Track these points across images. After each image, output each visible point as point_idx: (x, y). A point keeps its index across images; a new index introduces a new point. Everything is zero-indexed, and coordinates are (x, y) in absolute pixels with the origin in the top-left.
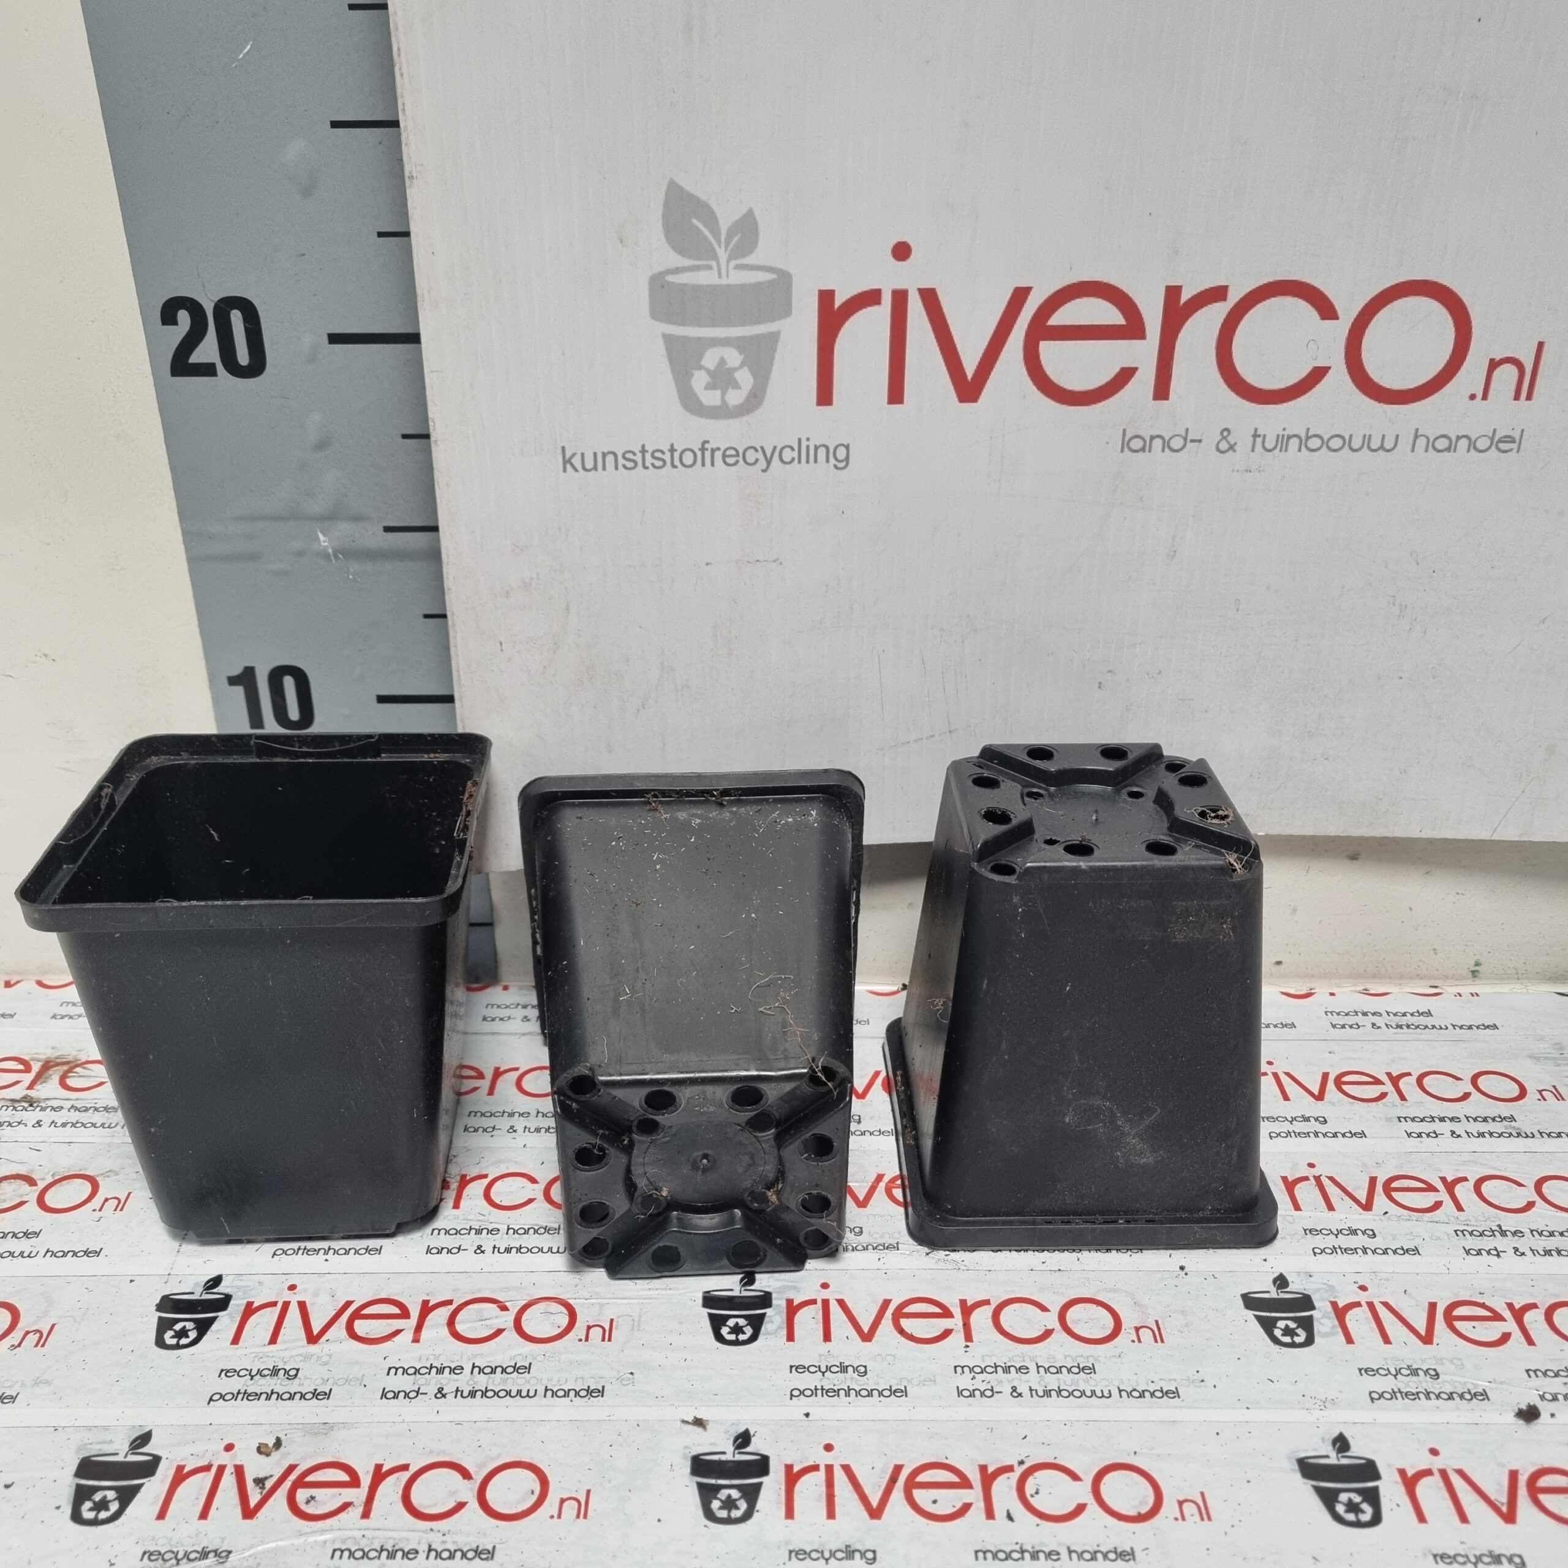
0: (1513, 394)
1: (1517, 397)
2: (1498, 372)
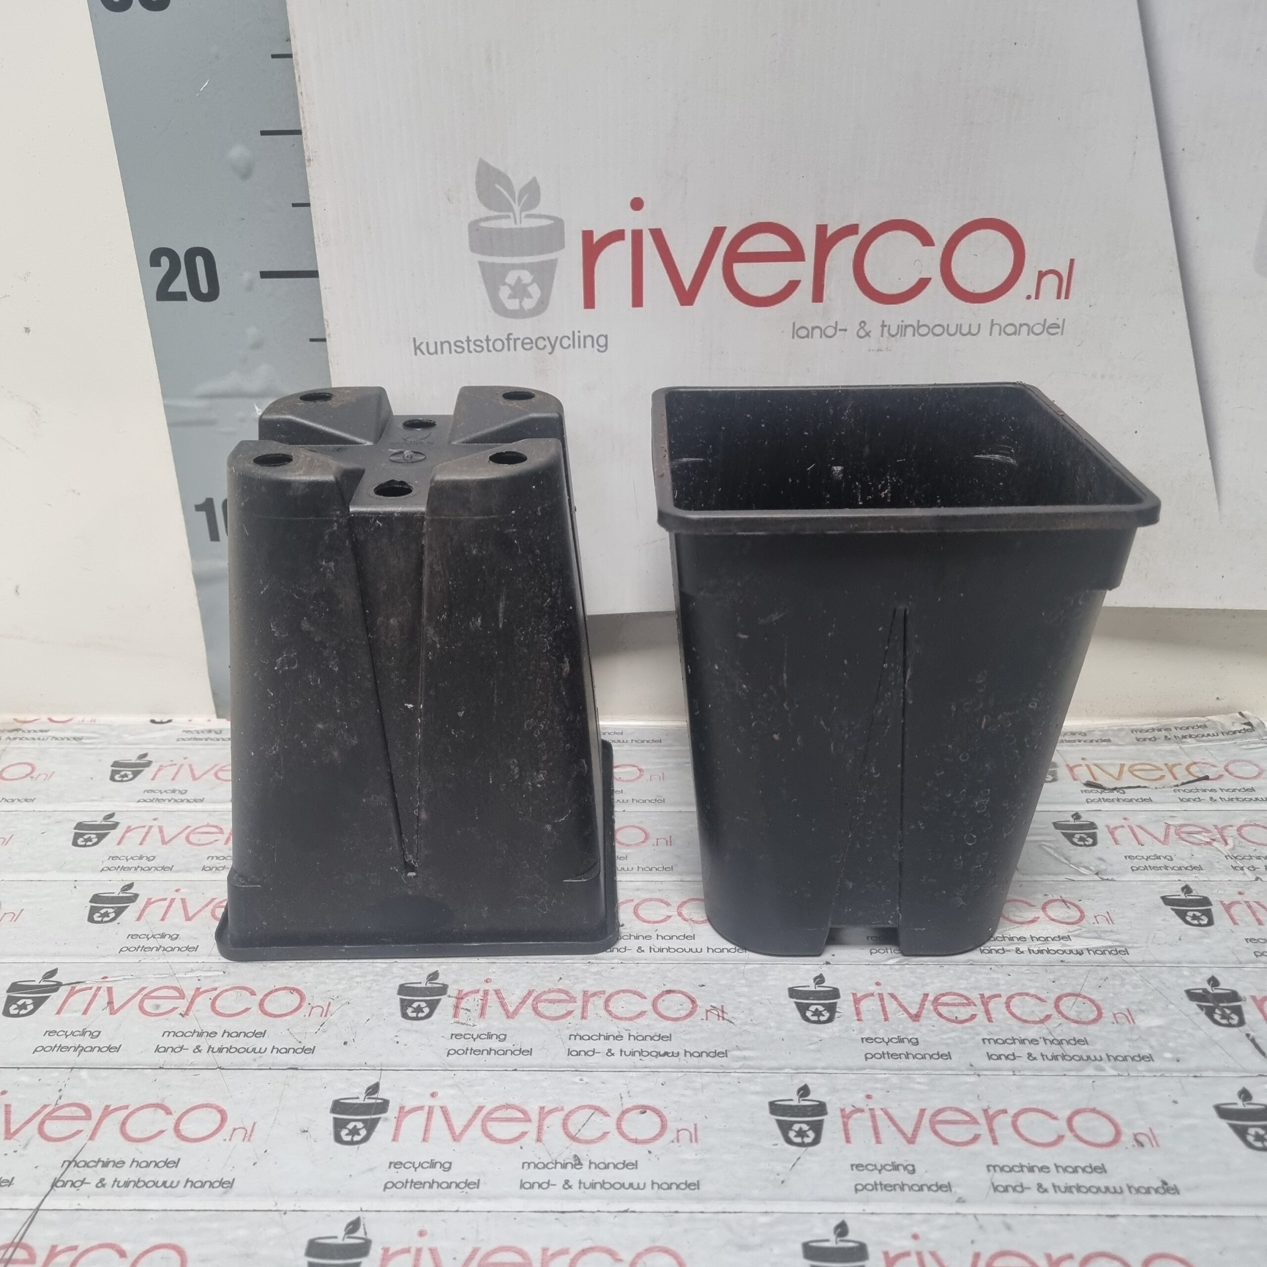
0: (1056, 295)
1: (1059, 297)
2: (1045, 280)
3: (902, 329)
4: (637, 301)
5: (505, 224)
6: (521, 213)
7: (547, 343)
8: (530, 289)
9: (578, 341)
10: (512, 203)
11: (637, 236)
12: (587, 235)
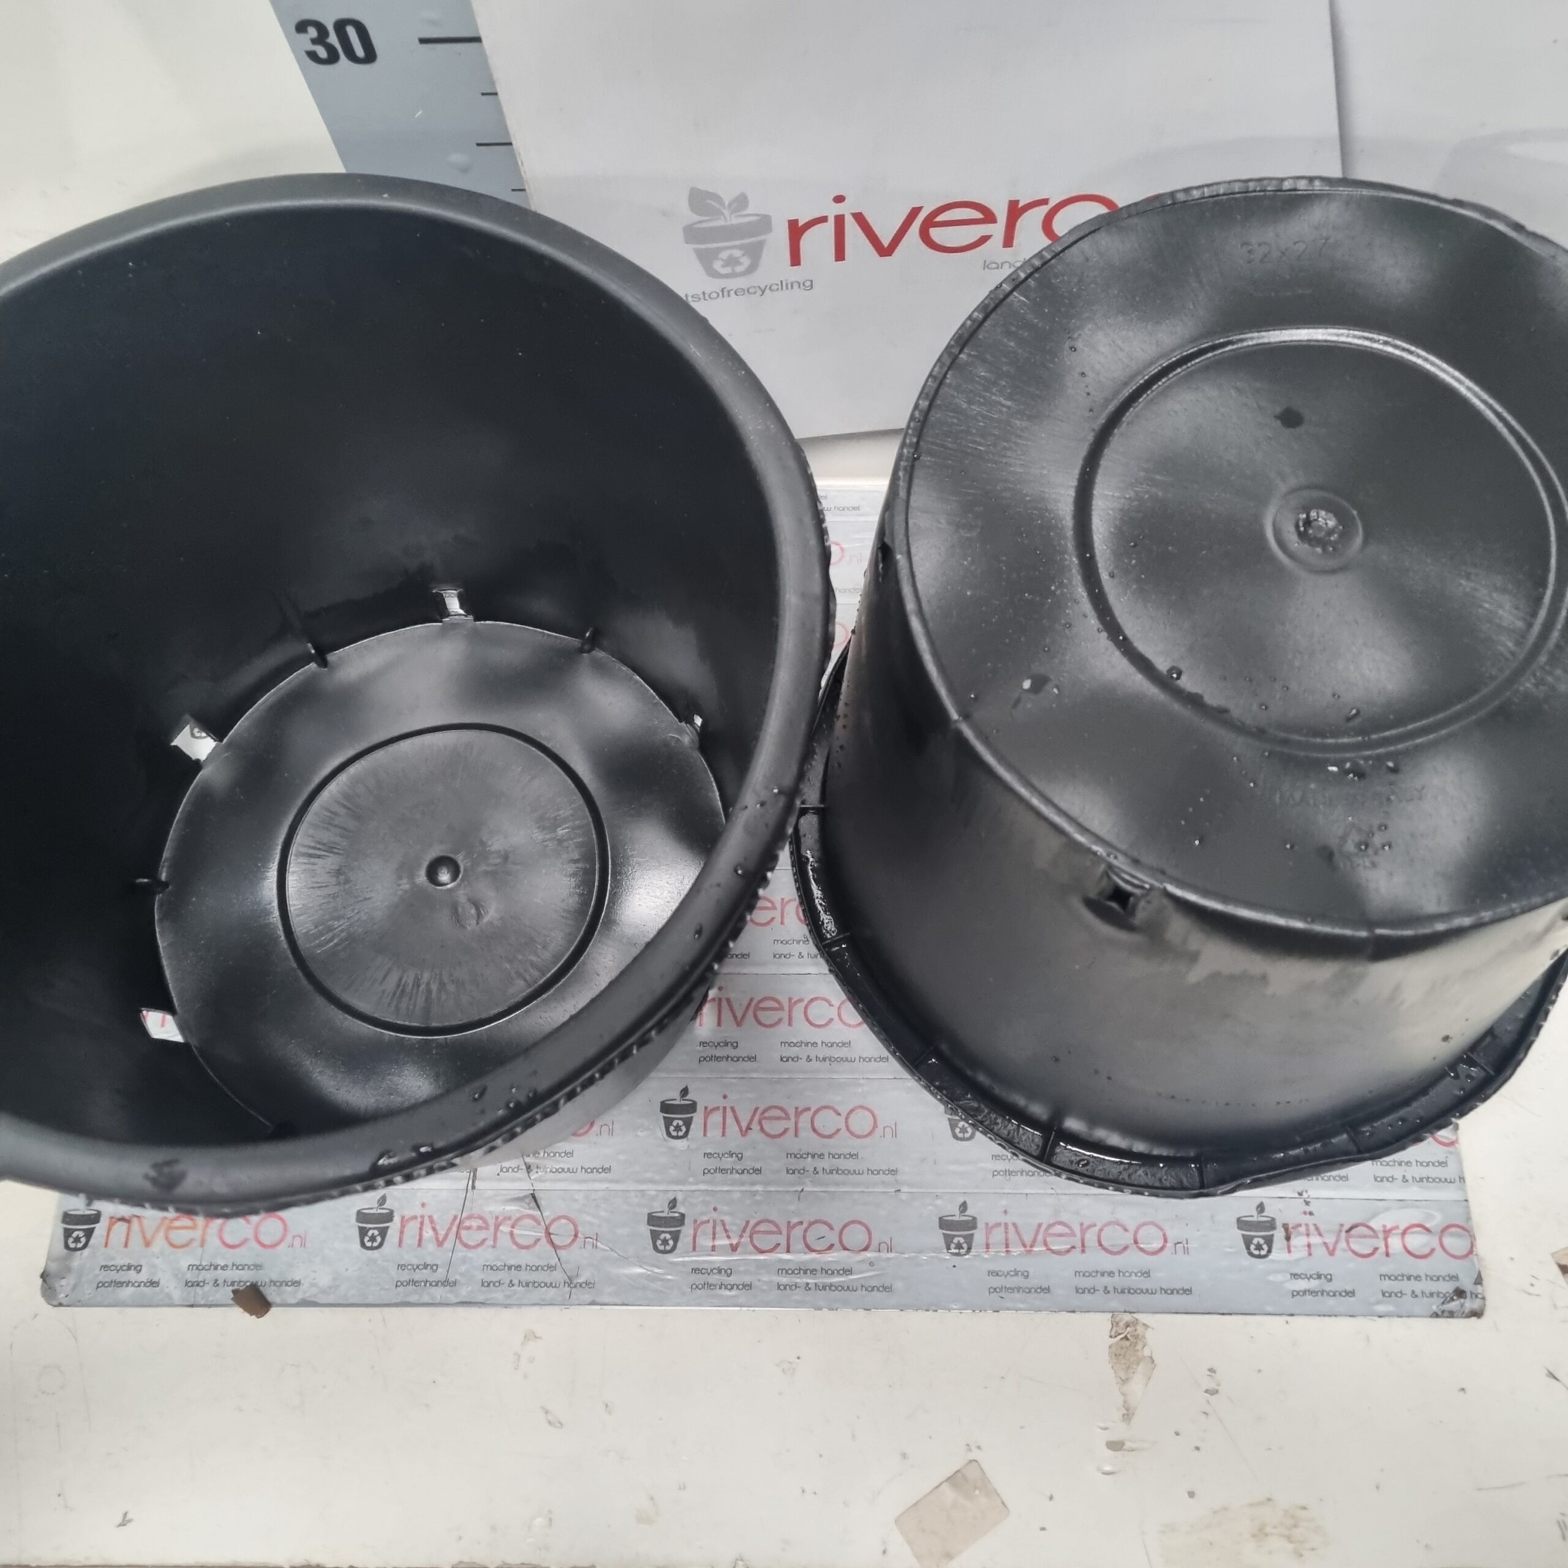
4: (840, 257)
6: (732, 213)
9: (786, 286)
10: (720, 208)
11: (840, 220)
12: (794, 222)
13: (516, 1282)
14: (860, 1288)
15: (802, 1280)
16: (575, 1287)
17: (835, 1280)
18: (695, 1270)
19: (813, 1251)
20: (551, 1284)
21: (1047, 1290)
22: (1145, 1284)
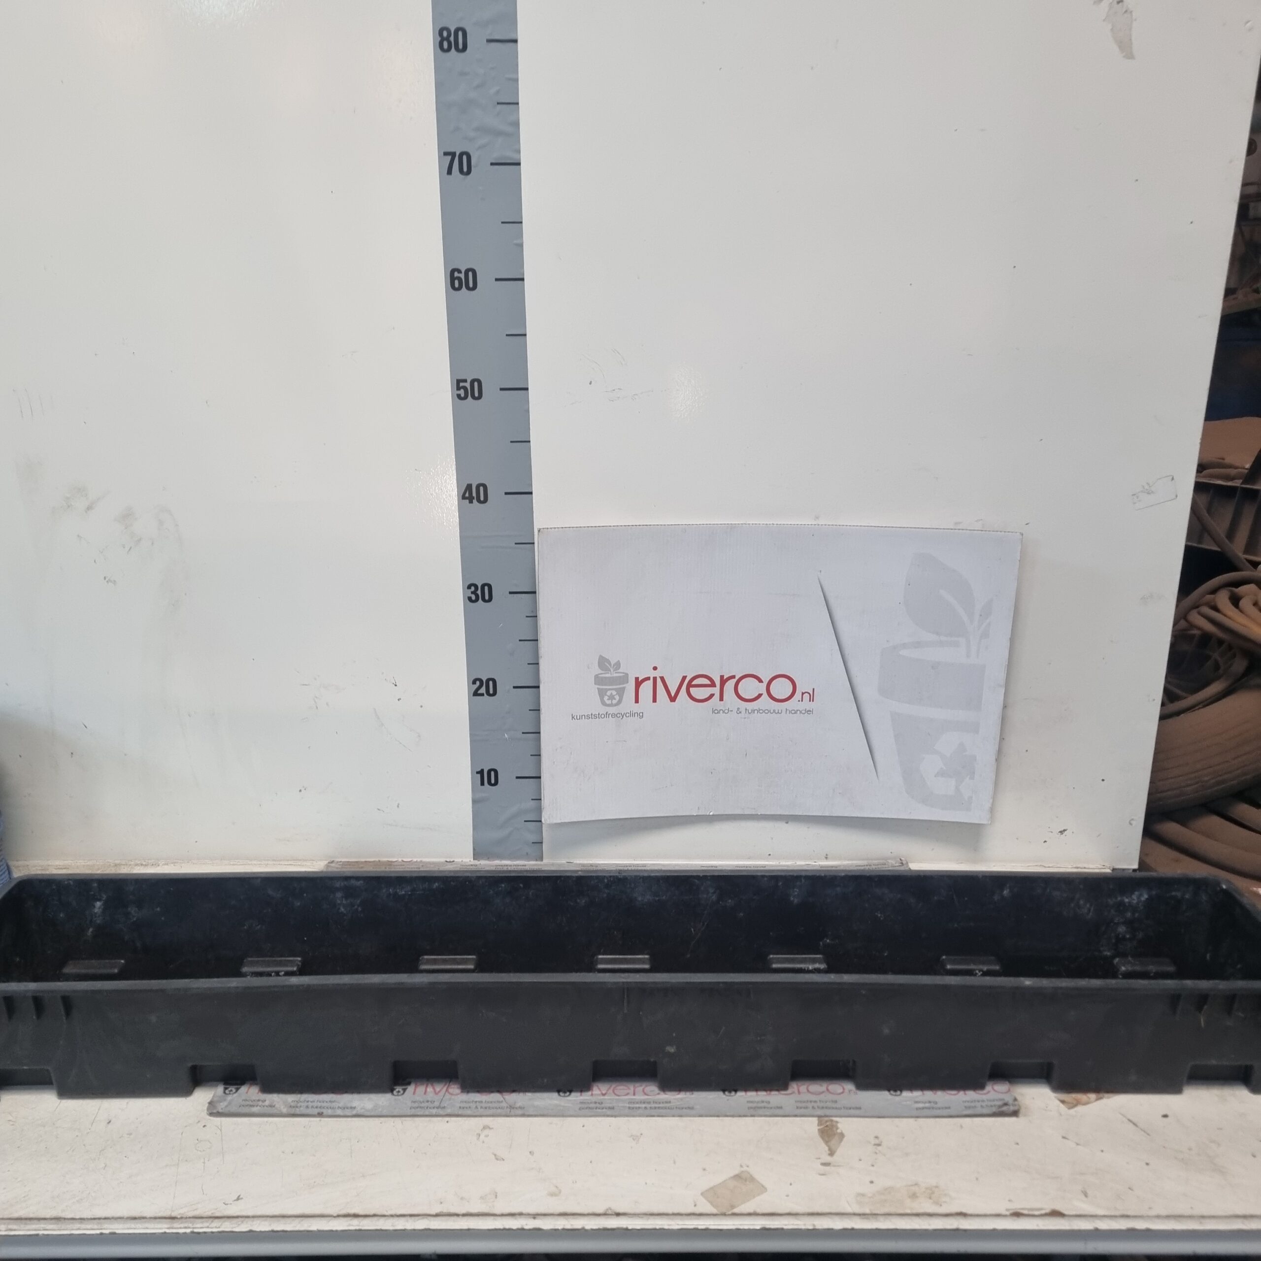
2: (804, 695)
3: (753, 711)
4: (655, 700)
5: (607, 675)
6: (613, 671)
7: (621, 715)
8: (615, 697)
9: (632, 714)
10: (610, 667)
11: (655, 679)
12: (637, 679)
13: (479, 1107)
14: (675, 1108)
15: (644, 1106)
16: (513, 1108)
17: (661, 1105)
18: (581, 1103)
19: (648, 1095)
20: (499, 1108)
21: (781, 1108)
22: (834, 1105)
